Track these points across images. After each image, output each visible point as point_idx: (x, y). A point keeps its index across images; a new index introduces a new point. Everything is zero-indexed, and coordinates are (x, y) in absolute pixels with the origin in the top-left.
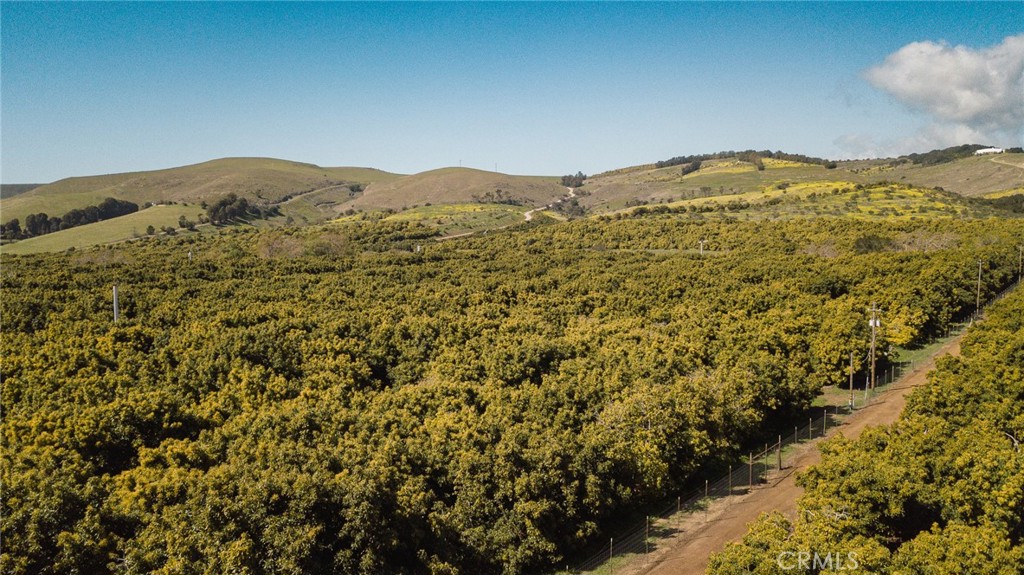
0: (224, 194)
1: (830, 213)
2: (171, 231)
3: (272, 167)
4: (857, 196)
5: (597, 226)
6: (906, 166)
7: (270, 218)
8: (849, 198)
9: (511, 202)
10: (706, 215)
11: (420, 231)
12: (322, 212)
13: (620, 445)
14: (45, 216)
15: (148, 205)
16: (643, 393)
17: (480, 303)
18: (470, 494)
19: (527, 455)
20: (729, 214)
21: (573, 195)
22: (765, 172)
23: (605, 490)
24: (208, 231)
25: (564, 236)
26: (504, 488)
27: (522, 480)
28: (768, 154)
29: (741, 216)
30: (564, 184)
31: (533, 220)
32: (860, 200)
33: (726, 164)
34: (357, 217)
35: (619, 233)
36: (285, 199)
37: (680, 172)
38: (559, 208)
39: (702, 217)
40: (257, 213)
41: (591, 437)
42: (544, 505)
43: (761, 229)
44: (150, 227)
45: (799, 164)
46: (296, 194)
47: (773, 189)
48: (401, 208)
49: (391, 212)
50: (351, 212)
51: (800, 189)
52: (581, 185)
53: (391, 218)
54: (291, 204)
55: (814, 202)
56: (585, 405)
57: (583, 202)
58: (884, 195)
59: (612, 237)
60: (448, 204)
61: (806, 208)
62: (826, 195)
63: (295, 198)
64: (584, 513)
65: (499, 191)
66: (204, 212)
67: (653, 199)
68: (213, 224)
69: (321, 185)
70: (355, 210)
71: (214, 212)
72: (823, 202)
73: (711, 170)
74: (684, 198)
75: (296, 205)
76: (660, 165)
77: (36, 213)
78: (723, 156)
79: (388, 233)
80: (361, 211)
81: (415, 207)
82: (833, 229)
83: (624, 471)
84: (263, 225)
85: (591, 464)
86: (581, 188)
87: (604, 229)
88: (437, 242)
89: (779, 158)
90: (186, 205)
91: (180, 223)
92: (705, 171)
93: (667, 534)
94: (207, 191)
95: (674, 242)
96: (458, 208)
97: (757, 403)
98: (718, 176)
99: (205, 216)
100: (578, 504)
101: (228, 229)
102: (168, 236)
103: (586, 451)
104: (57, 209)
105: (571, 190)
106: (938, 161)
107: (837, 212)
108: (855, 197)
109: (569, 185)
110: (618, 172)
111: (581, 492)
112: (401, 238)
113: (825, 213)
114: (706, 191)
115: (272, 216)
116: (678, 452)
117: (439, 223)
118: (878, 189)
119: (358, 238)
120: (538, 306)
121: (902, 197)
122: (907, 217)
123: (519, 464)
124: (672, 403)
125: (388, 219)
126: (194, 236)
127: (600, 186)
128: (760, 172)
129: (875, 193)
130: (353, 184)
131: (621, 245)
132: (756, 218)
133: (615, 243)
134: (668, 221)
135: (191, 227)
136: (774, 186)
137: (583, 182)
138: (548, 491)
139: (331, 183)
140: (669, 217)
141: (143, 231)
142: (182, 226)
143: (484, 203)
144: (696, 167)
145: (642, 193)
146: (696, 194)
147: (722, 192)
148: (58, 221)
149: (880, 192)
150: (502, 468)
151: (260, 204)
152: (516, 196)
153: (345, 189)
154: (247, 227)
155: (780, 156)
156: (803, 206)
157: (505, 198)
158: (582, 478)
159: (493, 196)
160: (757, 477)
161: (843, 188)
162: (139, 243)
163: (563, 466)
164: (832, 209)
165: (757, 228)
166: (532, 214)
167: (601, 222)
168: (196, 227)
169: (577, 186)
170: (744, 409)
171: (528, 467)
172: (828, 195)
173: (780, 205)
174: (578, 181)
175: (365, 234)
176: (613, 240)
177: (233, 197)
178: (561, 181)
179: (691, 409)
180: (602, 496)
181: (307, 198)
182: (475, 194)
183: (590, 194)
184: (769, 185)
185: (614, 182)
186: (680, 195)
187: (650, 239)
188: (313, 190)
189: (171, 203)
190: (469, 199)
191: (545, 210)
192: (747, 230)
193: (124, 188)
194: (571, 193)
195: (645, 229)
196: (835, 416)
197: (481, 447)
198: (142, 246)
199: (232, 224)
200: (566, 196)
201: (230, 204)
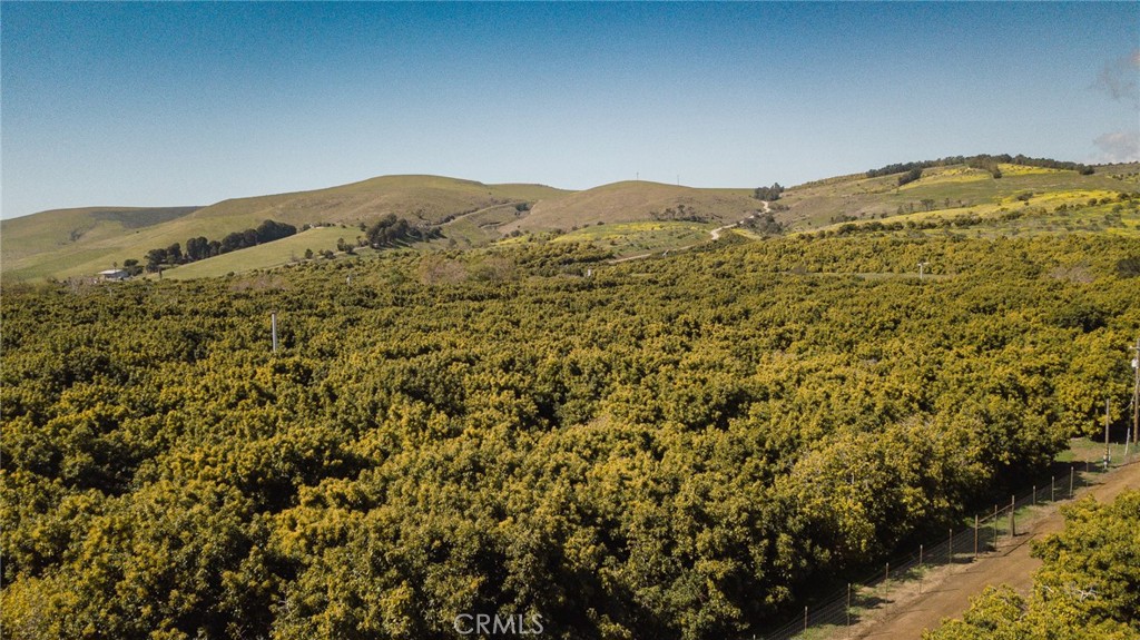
0: (383, 214)
1: (1085, 228)
2: (329, 255)
3: (434, 185)
4: (1121, 208)
5: (796, 246)
7: (431, 241)
8: (1110, 209)
9: (695, 219)
10: (928, 232)
11: (591, 253)
12: (487, 234)
13: (819, 501)
14: (205, 240)
15: (306, 228)
16: (845, 442)
17: (658, 335)
18: (646, 548)
19: (710, 508)
20: (956, 231)
21: (768, 210)
22: (1003, 181)
23: (798, 552)
24: (367, 254)
25: (757, 257)
26: (683, 544)
27: (705, 536)
28: (1007, 159)
29: (971, 233)
30: (757, 197)
31: (720, 239)
32: (1124, 212)
33: (954, 171)
34: (523, 239)
35: (822, 254)
36: (448, 220)
37: (896, 183)
38: (751, 224)
39: (923, 235)
40: (418, 235)
41: (782, 488)
42: (729, 565)
43: (996, 249)
44: (308, 250)
45: (1045, 170)
46: (459, 214)
47: (1013, 201)
48: (571, 228)
49: (559, 232)
50: (517, 234)
51: (1047, 200)
52: (777, 198)
53: (560, 239)
54: (453, 225)
55: (1064, 215)
56: (778, 455)
57: (780, 218)
59: (814, 258)
60: (622, 222)
61: (1054, 222)
62: (1080, 207)
63: (458, 219)
64: (774, 576)
65: (681, 207)
66: (363, 234)
67: (863, 214)
68: (373, 247)
69: (485, 205)
70: (522, 231)
71: (373, 234)
72: (1076, 215)
73: (935, 179)
74: (900, 213)
75: (459, 227)
76: (872, 174)
77: (196, 238)
78: (950, 162)
79: (556, 256)
80: (527, 232)
81: (586, 226)
82: (1089, 247)
83: (822, 530)
84: (424, 248)
85: (779, 520)
86: (778, 202)
87: (805, 249)
88: (610, 265)
89: (1019, 163)
90: (344, 227)
91: (339, 247)
92: (927, 181)
93: (871, 603)
94: (366, 211)
95: (888, 265)
96: (634, 227)
97: (986, 457)
98: (942, 187)
99: (364, 238)
100: (767, 566)
101: (388, 252)
102: (327, 260)
103: (775, 507)
104: (216, 232)
105: (766, 204)
107: (1094, 227)
108: (1118, 209)
109: (763, 199)
110: (821, 183)
111: (771, 552)
112: (570, 261)
113: (1078, 228)
114: (928, 204)
115: (433, 238)
116: (886, 511)
117: (613, 243)
119: (524, 262)
120: (726, 338)
123: (701, 518)
124: (880, 455)
125: (556, 240)
126: (352, 259)
127: (800, 199)
128: (995, 180)
130: (519, 202)
131: (825, 267)
132: (990, 235)
133: (818, 266)
134: (881, 240)
135: (349, 250)
136: (1013, 197)
137: (780, 195)
138: (732, 549)
139: (496, 202)
140: (883, 235)
141: (301, 255)
142: (341, 249)
143: (664, 220)
144: (916, 176)
145: (850, 206)
146: (915, 208)
147: (947, 205)
148: (217, 245)
150: (681, 523)
151: (421, 225)
152: (702, 212)
153: (511, 208)
154: (408, 250)
155: (1021, 160)
156: (1049, 220)
157: (688, 215)
158: (773, 537)
159: (674, 213)
160: (985, 544)
161: (1102, 198)
162: (297, 268)
163: (750, 523)
164: (1087, 223)
165: (991, 248)
166: (719, 232)
167: (802, 241)
168: (355, 250)
169: (772, 200)
170: (969, 463)
171: (711, 522)
172: (1082, 206)
173: (1020, 219)
174: (774, 194)
175: (532, 257)
176: (816, 261)
177: (393, 218)
178: (753, 194)
179: (903, 462)
180: (795, 558)
181: (470, 218)
182: (654, 211)
183: (788, 209)
184: (1007, 195)
185: (817, 195)
186: (896, 209)
187: (859, 260)
188: (476, 210)
189: (329, 225)
190: (646, 217)
191: (735, 227)
192: (978, 250)
193: (282, 209)
194: (766, 207)
195: (853, 249)
196: (1085, 475)
197: (658, 498)
198: (300, 270)
199: (392, 247)
200: (760, 211)
201: (390, 225)
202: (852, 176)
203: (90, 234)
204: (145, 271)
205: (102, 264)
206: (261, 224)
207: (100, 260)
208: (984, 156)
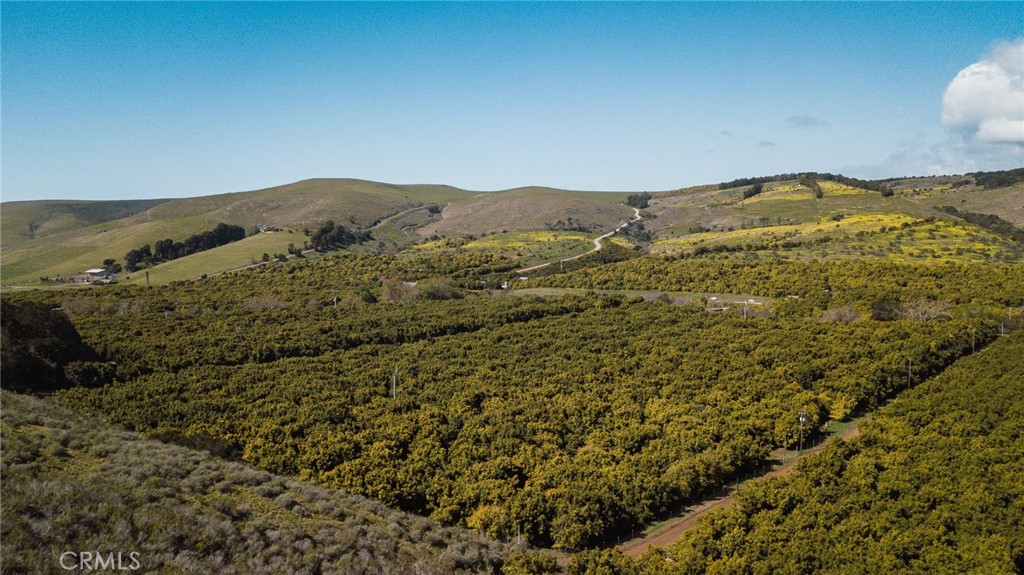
0: (323, 219)
1: (874, 253)
2: (282, 258)
3: (357, 188)
4: (902, 236)
5: (662, 267)
6: (969, 187)
7: (364, 243)
8: (894, 237)
9: (581, 230)
10: (761, 253)
11: (503, 265)
12: (408, 237)
13: (675, 482)
14: (171, 241)
15: (257, 232)
16: (683, 463)
18: (627, 497)
19: (645, 485)
20: (781, 252)
21: (639, 218)
22: (824, 200)
23: (669, 497)
24: (313, 257)
25: (633, 276)
26: (637, 496)
27: (643, 494)
28: (829, 177)
29: (792, 255)
30: (629, 204)
31: (602, 250)
32: (904, 240)
33: (787, 188)
34: (441, 242)
35: (681, 275)
36: (375, 224)
37: (742, 196)
38: (625, 232)
39: (756, 257)
40: (352, 239)
41: (665, 479)
42: (651, 501)
43: (808, 271)
44: (266, 255)
45: (858, 190)
46: (384, 218)
47: (829, 221)
48: (480, 234)
49: (471, 238)
50: (435, 238)
51: (853, 223)
52: (646, 206)
53: (472, 245)
54: (380, 229)
55: (861, 240)
56: (662, 466)
57: (649, 226)
58: (928, 235)
59: (675, 279)
60: (523, 231)
61: (854, 247)
62: (873, 233)
63: (384, 222)
64: (662, 504)
65: (570, 219)
66: (308, 239)
67: (715, 227)
68: (317, 250)
69: (404, 208)
70: (439, 235)
71: (317, 239)
72: (870, 241)
73: (772, 195)
74: (743, 227)
75: (384, 229)
76: (723, 186)
77: (163, 240)
78: (785, 179)
79: (476, 266)
80: (444, 237)
81: (493, 233)
82: (871, 273)
83: (676, 491)
84: (357, 249)
85: (663, 488)
86: (647, 209)
87: (669, 270)
88: (520, 275)
89: (839, 181)
90: (291, 232)
91: (289, 250)
92: (765, 196)
93: (688, 511)
94: (305, 217)
95: (728, 287)
96: (533, 235)
97: (732, 463)
98: (778, 203)
99: (309, 243)
100: (660, 502)
101: (330, 254)
102: (281, 263)
103: (662, 484)
104: (181, 233)
105: (637, 211)
106: (1000, 185)
107: (881, 254)
108: (900, 237)
109: (634, 205)
110: (682, 192)
111: (661, 498)
112: (488, 271)
113: (869, 253)
114: (765, 222)
115: (364, 240)
116: (695, 484)
117: (519, 255)
118: (923, 228)
119: (451, 272)
121: (944, 237)
122: (942, 261)
123: (643, 489)
124: (694, 467)
125: (469, 245)
126: (302, 262)
127: (664, 208)
128: (818, 200)
129: (919, 231)
130: (431, 202)
131: (684, 288)
132: (805, 257)
133: (679, 287)
134: (726, 262)
135: (299, 254)
136: (829, 217)
137: (649, 202)
138: (651, 497)
139: (412, 206)
140: (727, 257)
141: (259, 258)
142: (291, 253)
143: (557, 230)
144: (757, 191)
145: (705, 218)
146: (755, 223)
147: (780, 222)
148: (180, 245)
149: (923, 231)
150: (637, 490)
151: (354, 230)
152: (586, 222)
153: (425, 211)
154: (347, 253)
155: (840, 179)
156: (850, 245)
157: (575, 226)
158: (662, 493)
159: (564, 224)
160: (726, 493)
161: (891, 225)
162: (258, 270)
163: (656, 489)
164: (876, 249)
165: (805, 270)
166: (600, 242)
167: (666, 263)
168: (303, 253)
169: (642, 208)
170: (726, 466)
171: (645, 489)
172: (875, 233)
173: (829, 243)
174: (644, 202)
175: (457, 268)
176: (676, 282)
177: (331, 224)
178: (627, 201)
179: (701, 468)
180: (668, 499)
181: (393, 221)
182: (547, 222)
183: (655, 217)
184: (825, 215)
185: (679, 205)
186: (741, 223)
187: (709, 282)
188: (397, 213)
189: (277, 230)
190: (542, 227)
191: (613, 236)
192: (794, 272)
193: (230, 211)
194: (636, 215)
195: (704, 271)
196: (775, 466)
197: (628, 482)
198: (261, 272)
199: (333, 249)
200: (632, 219)
201: (330, 231)
202: (708, 186)
203: (47, 225)
204: (124, 270)
205: (83, 262)
206: (215, 226)
207: (80, 258)
208: (812, 174)
